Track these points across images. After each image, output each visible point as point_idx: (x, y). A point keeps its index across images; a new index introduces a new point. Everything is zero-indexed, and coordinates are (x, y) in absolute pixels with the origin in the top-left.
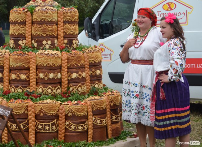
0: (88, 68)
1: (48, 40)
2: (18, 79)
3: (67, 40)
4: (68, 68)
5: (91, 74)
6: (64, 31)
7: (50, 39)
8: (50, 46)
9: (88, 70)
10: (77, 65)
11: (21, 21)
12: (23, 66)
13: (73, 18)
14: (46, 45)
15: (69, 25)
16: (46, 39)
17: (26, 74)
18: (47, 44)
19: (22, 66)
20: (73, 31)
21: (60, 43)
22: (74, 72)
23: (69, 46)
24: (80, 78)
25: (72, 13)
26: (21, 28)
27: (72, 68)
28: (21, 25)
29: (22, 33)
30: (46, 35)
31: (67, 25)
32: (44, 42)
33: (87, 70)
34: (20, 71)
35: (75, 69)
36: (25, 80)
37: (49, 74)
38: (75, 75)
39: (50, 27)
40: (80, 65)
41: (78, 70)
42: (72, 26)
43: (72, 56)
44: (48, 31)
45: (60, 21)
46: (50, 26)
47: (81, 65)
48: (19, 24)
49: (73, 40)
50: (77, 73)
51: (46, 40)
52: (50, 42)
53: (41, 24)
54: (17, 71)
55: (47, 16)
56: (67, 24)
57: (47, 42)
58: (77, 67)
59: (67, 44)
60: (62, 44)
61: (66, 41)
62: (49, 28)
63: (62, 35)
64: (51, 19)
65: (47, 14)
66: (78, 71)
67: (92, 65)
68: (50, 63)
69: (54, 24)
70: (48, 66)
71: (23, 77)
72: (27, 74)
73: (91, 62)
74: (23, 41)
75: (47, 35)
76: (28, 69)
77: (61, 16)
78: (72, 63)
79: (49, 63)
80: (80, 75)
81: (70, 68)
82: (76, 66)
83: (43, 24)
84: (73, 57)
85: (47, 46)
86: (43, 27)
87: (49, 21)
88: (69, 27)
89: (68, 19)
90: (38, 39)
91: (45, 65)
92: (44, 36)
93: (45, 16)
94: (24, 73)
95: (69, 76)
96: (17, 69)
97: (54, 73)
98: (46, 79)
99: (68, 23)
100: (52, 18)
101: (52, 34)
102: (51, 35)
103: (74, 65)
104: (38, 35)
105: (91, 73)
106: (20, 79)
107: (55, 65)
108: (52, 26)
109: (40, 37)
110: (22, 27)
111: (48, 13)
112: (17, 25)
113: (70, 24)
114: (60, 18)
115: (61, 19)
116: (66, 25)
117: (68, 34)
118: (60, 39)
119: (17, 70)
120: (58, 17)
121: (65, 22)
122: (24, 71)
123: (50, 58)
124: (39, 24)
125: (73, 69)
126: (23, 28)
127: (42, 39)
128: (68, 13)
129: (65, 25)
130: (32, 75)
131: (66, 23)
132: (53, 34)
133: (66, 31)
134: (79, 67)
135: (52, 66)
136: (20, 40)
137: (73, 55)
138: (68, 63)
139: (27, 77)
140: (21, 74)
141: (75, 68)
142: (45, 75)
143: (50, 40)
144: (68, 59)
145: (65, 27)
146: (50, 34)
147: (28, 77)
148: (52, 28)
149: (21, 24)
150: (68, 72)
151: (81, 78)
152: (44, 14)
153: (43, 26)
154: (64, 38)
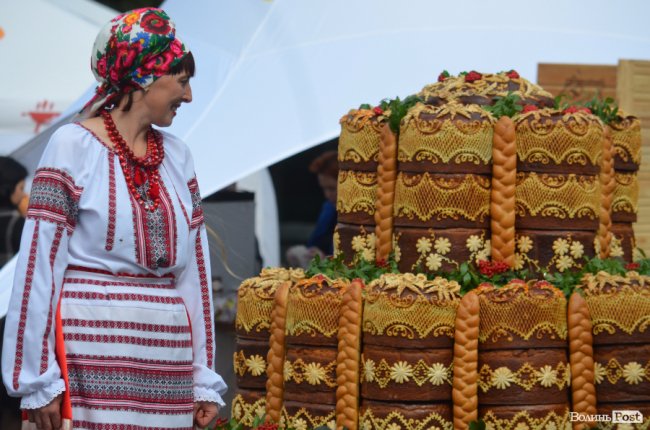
0: (586, 354)
1: (437, 236)
2: (298, 381)
3: (531, 239)
4: (482, 348)
5: (604, 376)
6: (517, 203)
7: (448, 231)
8: (443, 261)
9: (588, 359)
10: (517, 337)
11: (362, 159)
12: (317, 330)
13: (557, 150)
14: (428, 254)
15: (540, 177)
16: (430, 231)
17: (324, 364)
18: (434, 251)
19: (312, 332)
20: (555, 203)
21: (499, 248)
22: (503, 364)
23: (536, 262)
24: (523, 389)
25: (555, 130)
26: (361, 187)
27: (497, 347)
28: (365, 175)
29: (364, 208)
30: (429, 216)
31: (533, 179)
32: (423, 245)
33: (578, 361)
34: (306, 351)
35: (507, 353)
36: (321, 387)
37: (391, 365)
38: (503, 377)
39: (446, 185)
40: (527, 337)
41: (518, 356)
42: (552, 184)
43: (498, 299)
44: (436, 200)
45: (501, 164)
46: (447, 180)
47: (533, 337)
48: (356, 171)
49: (556, 238)
50: (514, 368)
51: (428, 236)
52: (443, 245)
53: (416, 173)
54: (298, 352)
55: (436, 143)
56: (533, 174)
57: (433, 243)
58: (514, 345)
59: (530, 254)
60: (506, 255)
61: (526, 243)
62: (444, 188)
63: (510, 216)
64: (452, 155)
65: (437, 135)
66: (518, 360)
67: (607, 342)
68: (397, 323)
69: (466, 173)
70: (389, 333)
71: (315, 373)
72: (331, 364)
73: (604, 329)
74: (366, 238)
75: (434, 216)
76: (333, 344)
77: (508, 142)
78: (495, 328)
79: (391, 322)
80: (526, 376)
81: (488, 347)
82: (510, 339)
83: (422, 173)
84: (501, 303)
85: (434, 262)
86: (420, 185)
87: (446, 160)
88: (541, 185)
89: (538, 154)
90: (403, 230)
91: (380, 332)
92: (424, 219)
93: (427, 143)
94: (319, 357)
95: (486, 377)
96: (296, 345)
97: (412, 362)
98: (382, 384)
99: (537, 173)
100: (459, 150)
101: (456, 214)
102: (449, 216)
103: (502, 335)
104: (405, 215)
105: (599, 372)
106: (305, 382)
107: (416, 334)
108: (456, 180)
109: (409, 224)
110: (365, 181)
111: (439, 130)
112: (349, 173)
113: (545, 176)
114: (501, 149)
115: (508, 155)
116: (528, 180)
117: (533, 213)
118: (499, 234)
119: (298, 348)
120: (495, 145)
121: (523, 168)
122: (318, 351)
123: (399, 304)
124: (410, 173)
125: (500, 353)
126: (368, 185)
127: (414, 231)
128: (539, 132)
129: (527, 177)
130: (344, 369)
131: (529, 172)
132: (461, 211)
133: (526, 203)
134: (523, 345)
135: (403, 335)
136: (358, 233)
137: (501, 296)
138: (481, 326)
139: (328, 374)
140: (308, 361)
141: (506, 346)
142: (380, 367)
143: (445, 236)
144: (483, 311)
145: (523, 185)
146: (449, 211)
147: (333, 374)
148: (457, 187)
149: (363, 172)
150: (480, 364)
151: (528, 387)
152: (426, 133)
153: (423, 181)
154: (516, 229)
